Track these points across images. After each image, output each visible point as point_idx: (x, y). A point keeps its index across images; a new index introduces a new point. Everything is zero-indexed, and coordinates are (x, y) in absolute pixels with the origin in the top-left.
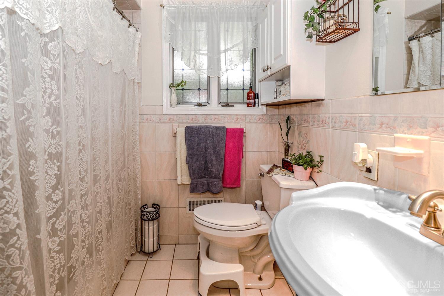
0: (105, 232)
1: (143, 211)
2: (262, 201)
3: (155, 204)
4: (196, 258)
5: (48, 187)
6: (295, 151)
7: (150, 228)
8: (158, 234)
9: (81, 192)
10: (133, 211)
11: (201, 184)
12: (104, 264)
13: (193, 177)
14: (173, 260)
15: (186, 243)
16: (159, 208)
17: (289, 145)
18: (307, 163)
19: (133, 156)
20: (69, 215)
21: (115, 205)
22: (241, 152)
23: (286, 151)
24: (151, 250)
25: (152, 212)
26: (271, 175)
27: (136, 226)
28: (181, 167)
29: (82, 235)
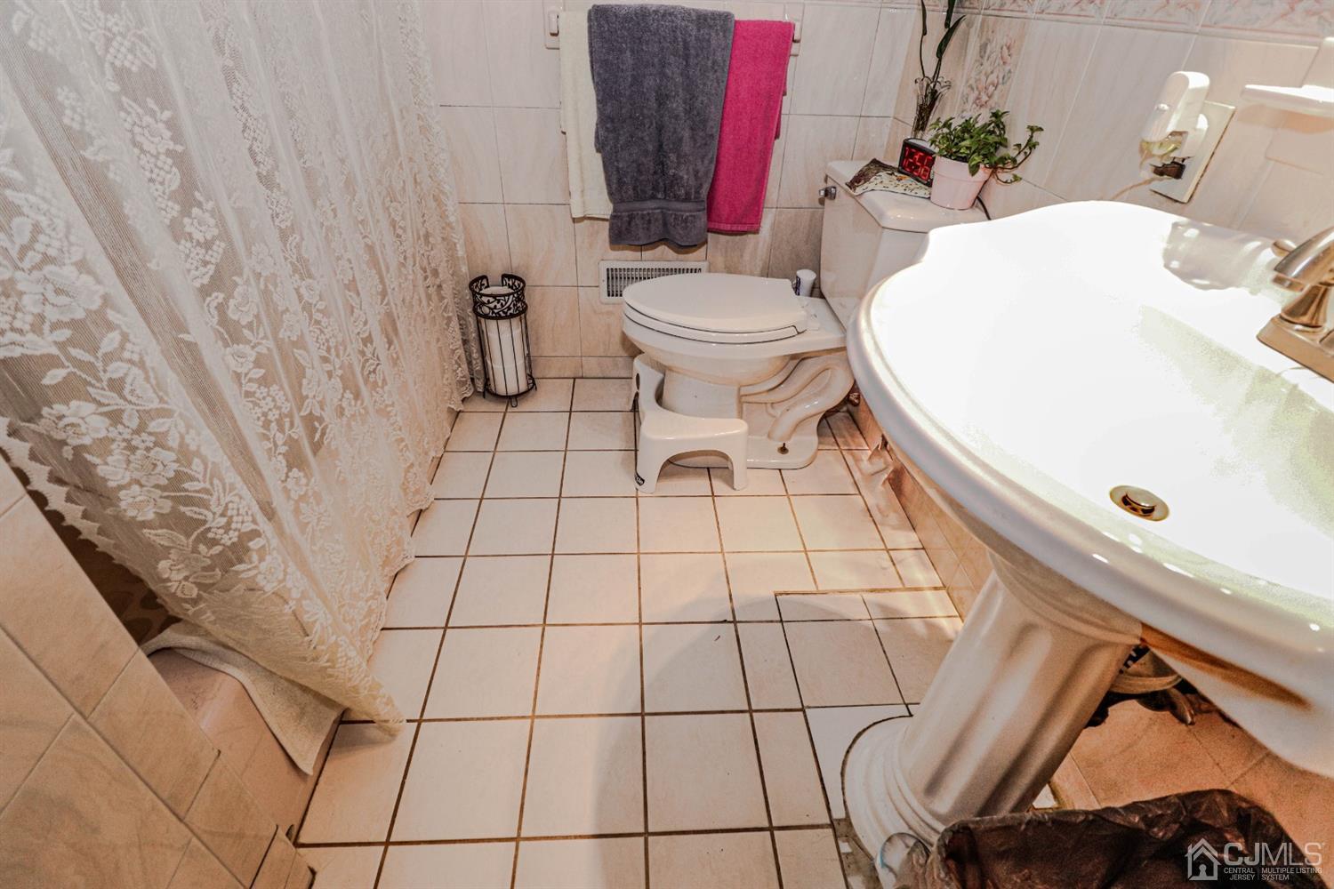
0: (379, 341)
1: (479, 294)
2: (817, 271)
3: (510, 277)
4: (630, 407)
5: (160, 196)
6: (952, 110)
7: (504, 339)
8: (526, 352)
9: (277, 221)
10: (447, 291)
11: (643, 217)
12: (396, 415)
13: (618, 197)
14: (570, 412)
15: (600, 375)
16: (522, 285)
17: (936, 91)
18: (982, 152)
19: (419, 117)
20: (262, 287)
21: (391, 269)
22: (775, 113)
23: (920, 114)
24: (512, 390)
25: (504, 295)
26: (859, 190)
27: (463, 334)
28: (580, 160)
29: (318, 345)
